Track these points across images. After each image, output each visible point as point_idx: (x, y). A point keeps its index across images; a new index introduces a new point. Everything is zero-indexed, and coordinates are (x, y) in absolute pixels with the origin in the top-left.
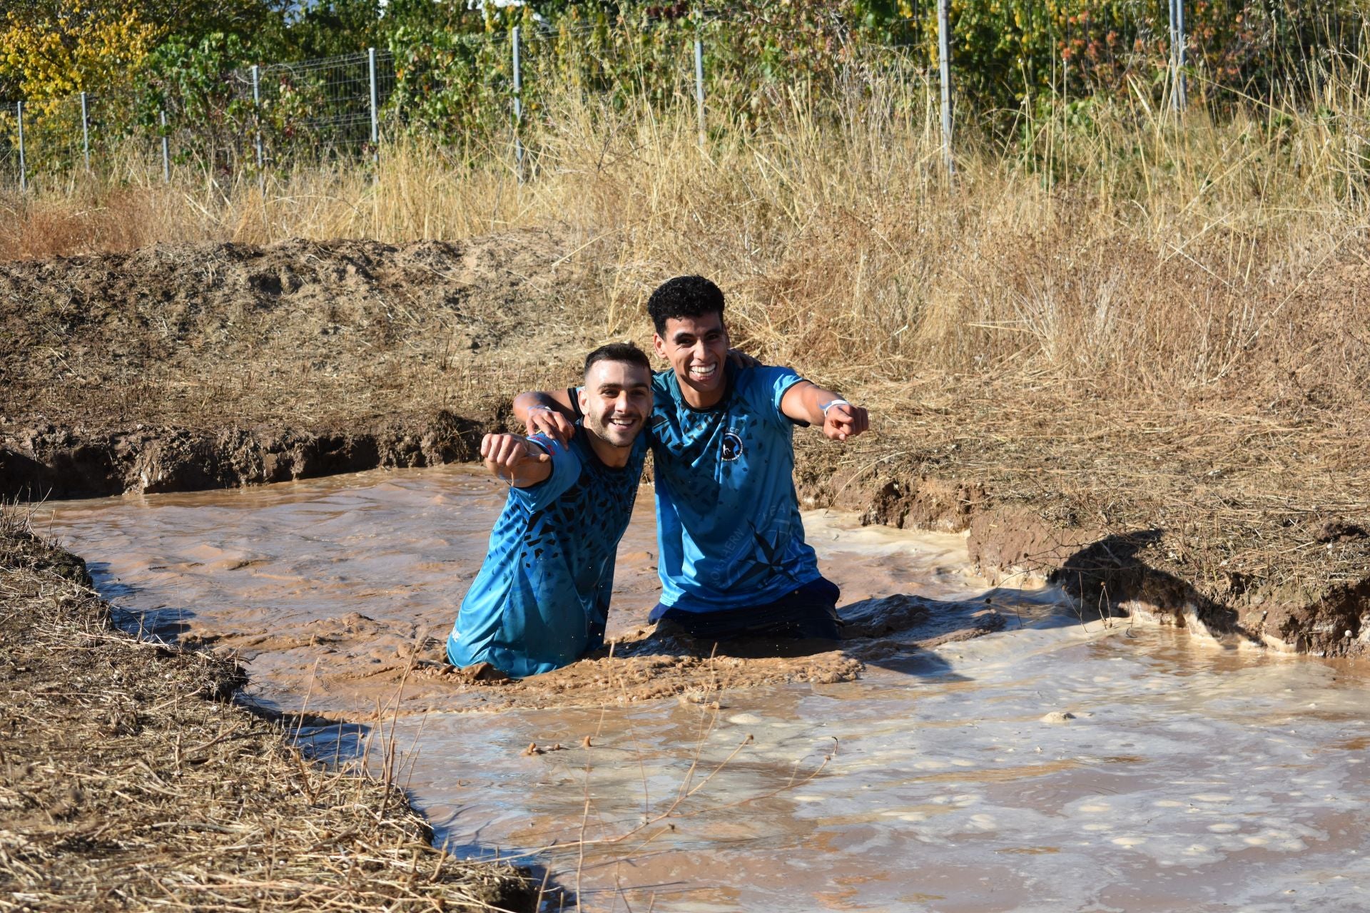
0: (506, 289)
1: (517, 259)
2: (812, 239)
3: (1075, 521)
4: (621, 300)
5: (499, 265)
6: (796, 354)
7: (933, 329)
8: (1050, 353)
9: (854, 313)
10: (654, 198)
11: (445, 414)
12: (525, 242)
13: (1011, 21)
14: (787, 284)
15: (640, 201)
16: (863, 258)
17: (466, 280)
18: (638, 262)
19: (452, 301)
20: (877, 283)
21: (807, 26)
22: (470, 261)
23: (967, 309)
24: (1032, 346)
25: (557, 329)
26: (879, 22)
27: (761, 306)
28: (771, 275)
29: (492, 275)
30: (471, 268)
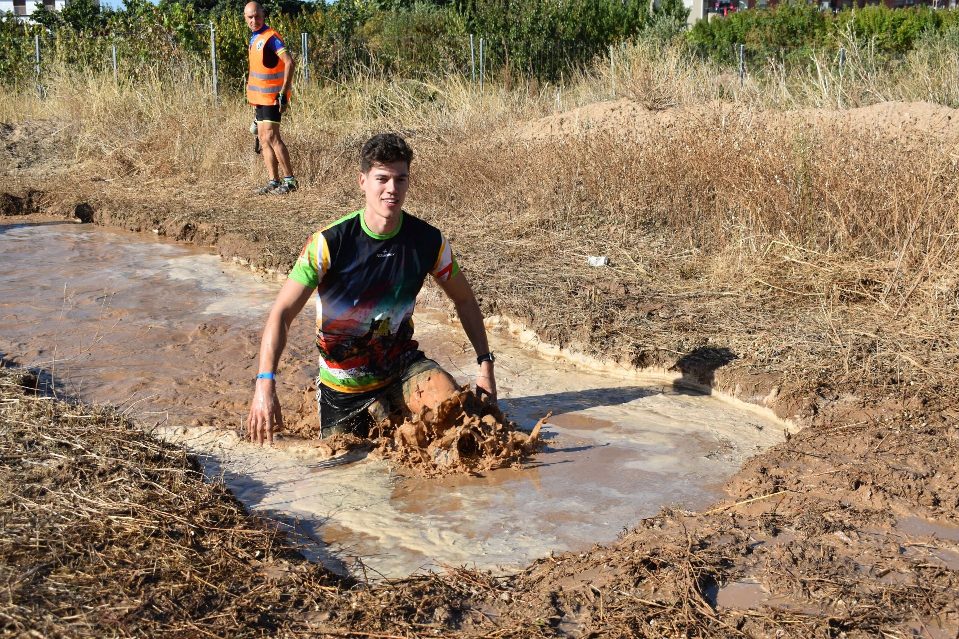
0: (32, 144)
1: (37, 131)
2: (159, 128)
3: (257, 240)
4: (81, 149)
5: (30, 134)
6: (152, 173)
7: (207, 164)
8: (252, 175)
9: (176, 158)
10: (94, 108)
11: (6, 195)
12: (40, 124)
13: (244, 42)
14: (149, 145)
15: (89, 110)
16: (179, 135)
17: (15, 139)
18: (88, 135)
19: (9, 148)
20: (184, 145)
21: (158, 41)
22: (17, 132)
23: (220, 157)
24: (245, 172)
25: (54, 161)
26: (188, 41)
27: (139, 154)
28: (142, 141)
29: (26, 138)
30: (17, 135)
